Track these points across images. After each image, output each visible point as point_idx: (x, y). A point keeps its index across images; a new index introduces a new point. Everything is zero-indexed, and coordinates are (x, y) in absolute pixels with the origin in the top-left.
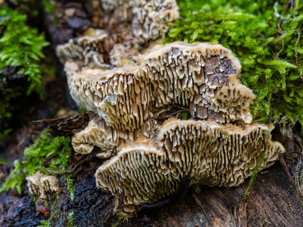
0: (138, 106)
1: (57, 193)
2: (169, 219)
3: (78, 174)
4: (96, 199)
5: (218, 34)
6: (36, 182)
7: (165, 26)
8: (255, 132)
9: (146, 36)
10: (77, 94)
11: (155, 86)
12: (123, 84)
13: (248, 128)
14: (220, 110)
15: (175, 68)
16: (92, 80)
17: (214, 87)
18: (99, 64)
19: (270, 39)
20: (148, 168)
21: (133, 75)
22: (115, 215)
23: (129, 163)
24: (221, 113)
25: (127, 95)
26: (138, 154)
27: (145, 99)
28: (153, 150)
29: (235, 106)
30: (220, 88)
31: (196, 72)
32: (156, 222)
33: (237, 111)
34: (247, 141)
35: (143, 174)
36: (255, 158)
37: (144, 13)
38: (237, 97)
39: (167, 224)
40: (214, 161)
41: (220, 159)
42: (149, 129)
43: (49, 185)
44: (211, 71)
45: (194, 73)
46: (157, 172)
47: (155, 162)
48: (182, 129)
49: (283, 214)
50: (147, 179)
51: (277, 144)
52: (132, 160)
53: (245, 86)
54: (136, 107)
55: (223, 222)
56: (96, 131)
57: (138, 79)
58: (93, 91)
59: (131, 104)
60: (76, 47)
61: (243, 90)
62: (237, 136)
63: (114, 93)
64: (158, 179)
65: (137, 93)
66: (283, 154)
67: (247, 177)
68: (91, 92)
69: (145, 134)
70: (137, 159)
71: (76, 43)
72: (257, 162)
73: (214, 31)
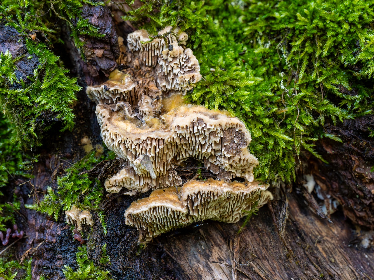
0: (164, 162)
1: (92, 226)
2: (177, 242)
3: (107, 209)
4: (125, 233)
5: (234, 101)
6: (75, 217)
7: (189, 86)
8: (255, 191)
9: (169, 87)
10: (112, 145)
11: (180, 147)
13: (250, 187)
14: (230, 170)
15: (198, 136)
16: (127, 139)
17: (229, 156)
18: (130, 116)
19: (275, 109)
20: (172, 219)
21: (163, 140)
22: (139, 245)
23: (156, 213)
24: (230, 172)
25: (157, 156)
26: (166, 209)
27: (170, 156)
28: (179, 208)
29: (243, 169)
30: (233, 157)
32: (167, 245)
33: (243, 172)
34: (248, 197)
35: (167, 221)
36: (251, 205)
37: (169, 69)
38: (245, 163)
39: (175, 246)
40: (221, 210)
41: (226, 209)
42: (171, 180)
43: (86, 221)
44: (228, 142)
45: (214, 142)
46: (178, 221)
47: (178, 216)
48: (203, 193)
49: (266, 248)
50: (169, 225)
51: (269, 193)
52: (160, 212)
53: (252, 156)
54: (163, 163)
55: (220, 250)
56: (126, 178)
57: (167, 143)
58: (127, 147)
59: (159, 161)
60: (107, 93)
61: (251, 158)
62: (241, 193)
63: (148, 154)
64: (178, 225)
65: (165, 152)
66: (271, 201)
67: (242, 217)
68: (125, 147)
69: (167, 183)
70: (164, 211)
71: (107, 90)
72: (252, 208)
73: (230, 98)
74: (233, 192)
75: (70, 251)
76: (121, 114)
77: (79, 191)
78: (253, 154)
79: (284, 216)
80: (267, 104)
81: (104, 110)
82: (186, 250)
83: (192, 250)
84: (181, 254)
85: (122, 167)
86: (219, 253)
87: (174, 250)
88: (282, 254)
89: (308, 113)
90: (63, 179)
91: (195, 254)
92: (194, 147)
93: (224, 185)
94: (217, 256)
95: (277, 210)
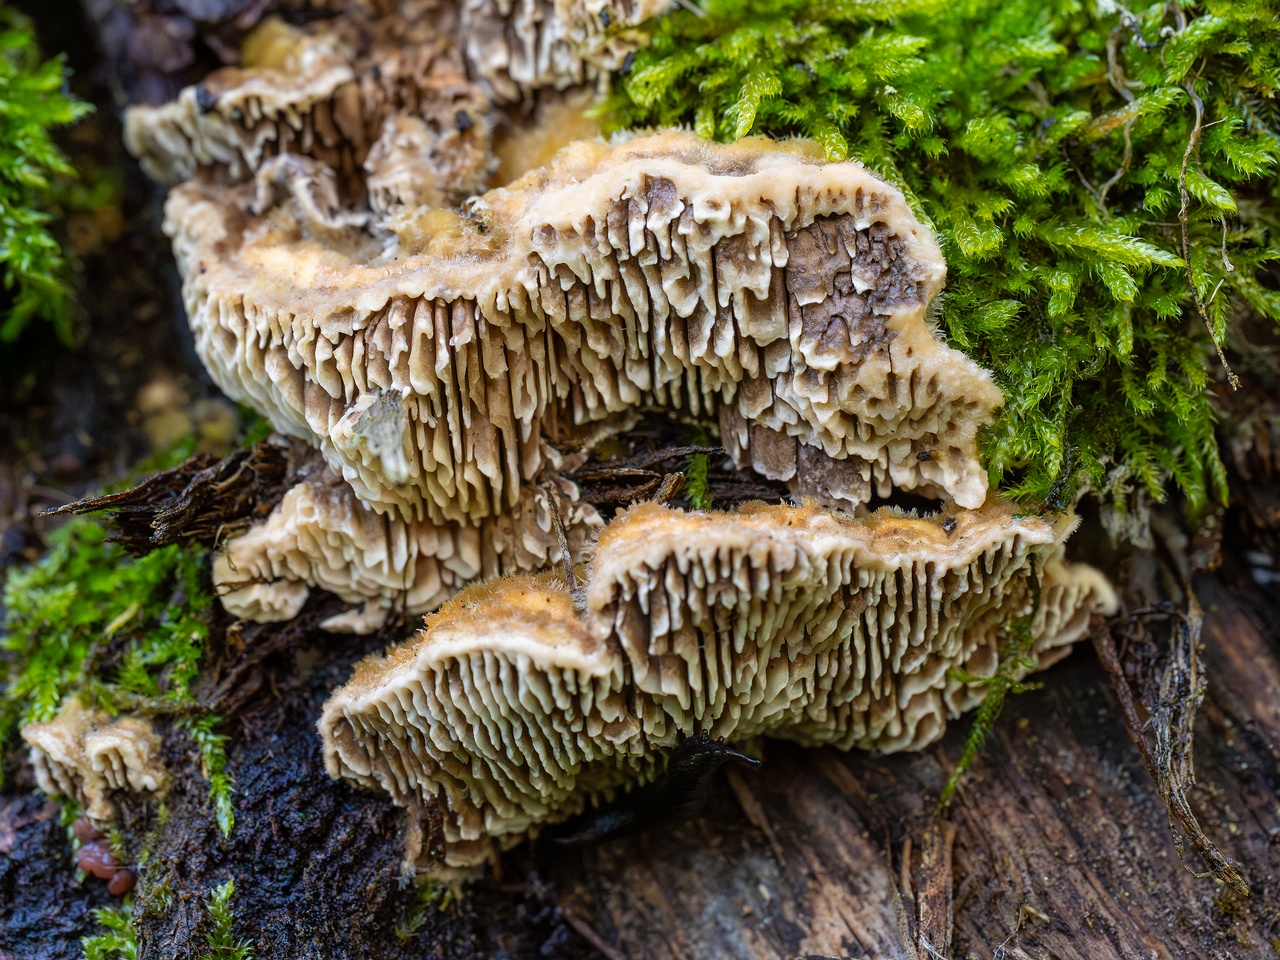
0: (499, 432)
1: (161, 795)
2: (632, 874)
3: (243, 708)
4: (328, 825)
5: (846, 94)
6: (69, 753)
7: (611, 43)
8: (999, 554)
9: (525, 74)
10: (229, 366)
11: (572, 342)
12: (431, 345)
13: (970, 532)
14: (852, 450)
15: (657, 269)
16: (293, 316)
17: (828, 362)
18: (320, 218)
19: (1074, 119)
20: (548, 719)
21: (473, 303)
22: (410, 886)
23: (463, 695)
24: (854, 461)
26: (503, 663)
27: (526, 397)
28: (569, 653)
29: (917, 436)
30: (855, 366)
31: (749, 293)
32: (579, 890)
33: (924, 454)
34: (964, 587)
35: (526, 737)
36: (993, 643)
38: (923, 401)
39: (623, 897)
40: (823, 672)
41: (848, 662)
42: (546, 527)
43: (124, 768)
44: (816, 289)
45: (739, 297)
46: (584, 732)
47: (576, 700)
48: (691, 564)
49: (1100, 876)
50: (542, 757)
51: (1089, 578)
52: (478, 684)
53: (959, 357)
54: (490, 435)
55: (853, 900)
56: (314, 534)
57: (494, 321)
58: (297, 366)
59: (468, 424)
60: (213, 124)
61: (952, 372)
62: (921, 568)
63: (395, 386)
64: (589, 757)
65: (494, 375)
66: (1108, 618)
67: (957, 715)
68: (289, 365)
69: (531, 545)
70: (499, 682)
71: (209, 108)
72: (1001, 660)
73: (827, 80)
74: (869, 556)
75: (54, 931)
76: (284, 219)
77: (98, 627)
78: (963, 350)
79: (1183, 689)
80: (1039, 106)
81: (202, 206)
82: (682, 913)
83: (710, 909)
84: (656, 932)
85: (298, 480)
86: (851, 917)
87: (617, 914)
88: (1194, 904)
89: (1259, 125)
90: (32, 575)
91: (724, 931)
92: (650, 336)
93: (816, 521)
94: (840, 931)
95: (1146, 662)
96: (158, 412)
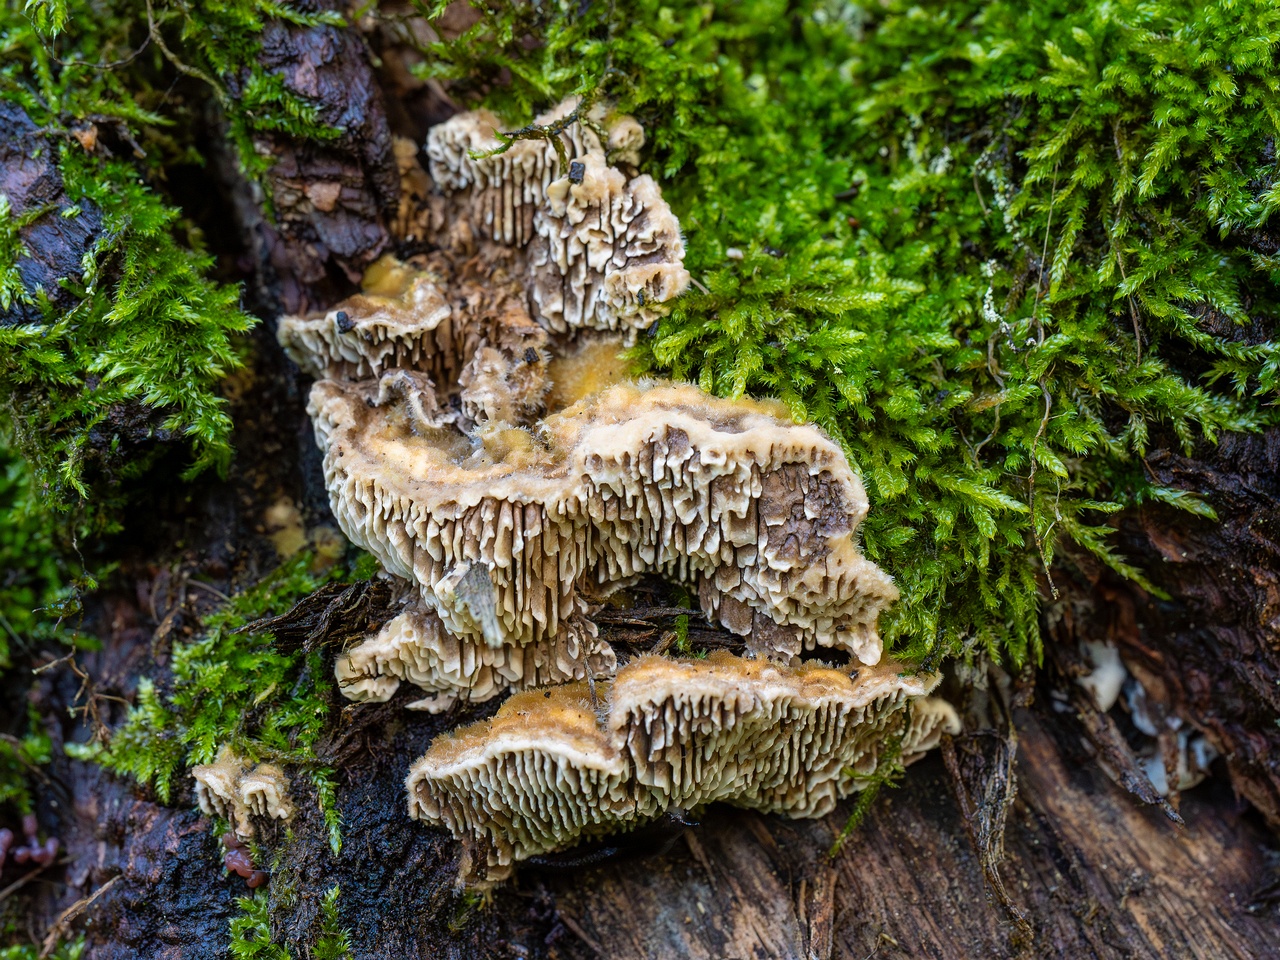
0: (548, 591)
1: (289, 821)
2: (608, 887)
3: (347, 762)
4: (407, 850)
5: (806, 367)
6: (227, 790)
7: (642, 312)
8: (887, 700)
9: (574, 319)
10: (359, 527)
11: (605, 533)
12: (510, 535)
13: (868, 683)
14: (792, 621)
15: (671, 492)
16: (411, 502)
17: (784, 567)
18: (427, 421)
19: (963, 395)
20: (573, 798)
21: (542, 506)
22: (460, 895)
23: (516, 776)
24: (793, 628)
25: (519, 565)
26: (547, 760)
27: (569, 567)
28: (595, 758)
29: (838, 615)
30: (801, 570)
31: (732, 514)
32: (569, 896)
33: (841, 626)
34: (861, 720)
35: (556, 806)
36: (874, 750)
37: (574, 250)
38: (845, 594)
39: (600, 902)
40: (760, 770)
41: (777, 764)
42: (575, 655)
43: (266, 804)
44: (779, 515)
45: (726, 517)
46: (598, 807)
47: (595, 788)
48: (683, 704)
49: (933, 914)
50: (565, 819)
51: (943, 709)
52: (528, 770)
53: (872, 566)
54: (543, 592)
55: (763, 919)
56: (411, 649)
57: (555, 520)
58: (411, 535)
59: (529, 586)
60: (349, 339)
61: (867, 577)
62: (833, 706)
63: (484, 560)
64: (597, 821)
65: (550, 554)
66: (954, 737)
67: (845, 797)
68: (405, 534)
69: (562, 666)
70: (542, 770)
71: (347, 327)
72: (879, 764)
73: (794, 355)
74: (801, 701)
75: (209, 913)
76: (398, 415)
77: (245, 695)
78: (875, 561)
79: (1001, 793)
80: (937, 379)
81: (338, 400)
82: (641, 917)
83: (662, 916)
84: (621, 929)
85: (399, 609)
86: (761, 930)
87: (595, 914)
88: (995, 936)
89: (1088, 412)
90: (193, 650)
91: (671, 932)
92: (659, 534)
93: (767, 673)
94: (752, 940)
95: (976, 770)
96: (280, 528)
